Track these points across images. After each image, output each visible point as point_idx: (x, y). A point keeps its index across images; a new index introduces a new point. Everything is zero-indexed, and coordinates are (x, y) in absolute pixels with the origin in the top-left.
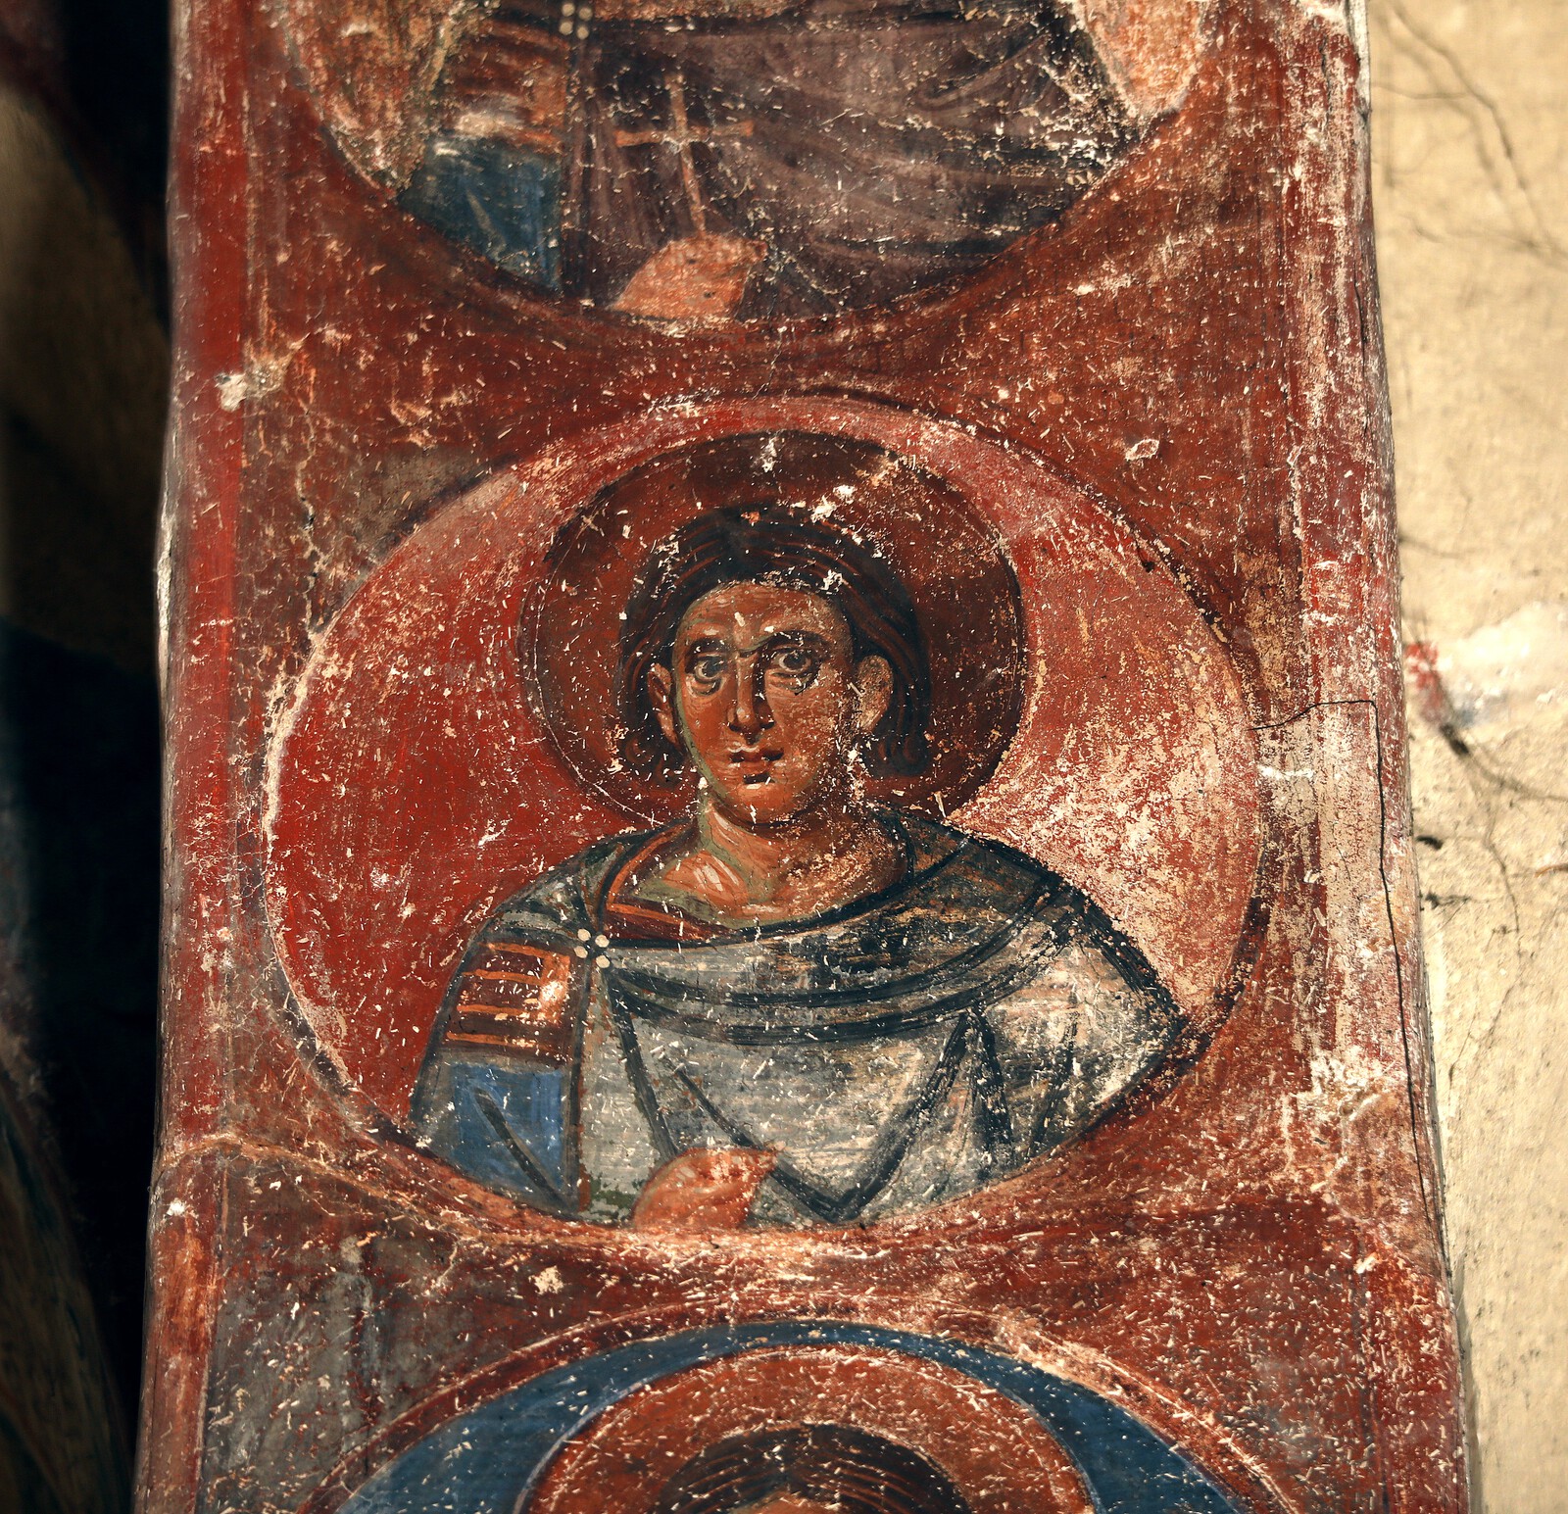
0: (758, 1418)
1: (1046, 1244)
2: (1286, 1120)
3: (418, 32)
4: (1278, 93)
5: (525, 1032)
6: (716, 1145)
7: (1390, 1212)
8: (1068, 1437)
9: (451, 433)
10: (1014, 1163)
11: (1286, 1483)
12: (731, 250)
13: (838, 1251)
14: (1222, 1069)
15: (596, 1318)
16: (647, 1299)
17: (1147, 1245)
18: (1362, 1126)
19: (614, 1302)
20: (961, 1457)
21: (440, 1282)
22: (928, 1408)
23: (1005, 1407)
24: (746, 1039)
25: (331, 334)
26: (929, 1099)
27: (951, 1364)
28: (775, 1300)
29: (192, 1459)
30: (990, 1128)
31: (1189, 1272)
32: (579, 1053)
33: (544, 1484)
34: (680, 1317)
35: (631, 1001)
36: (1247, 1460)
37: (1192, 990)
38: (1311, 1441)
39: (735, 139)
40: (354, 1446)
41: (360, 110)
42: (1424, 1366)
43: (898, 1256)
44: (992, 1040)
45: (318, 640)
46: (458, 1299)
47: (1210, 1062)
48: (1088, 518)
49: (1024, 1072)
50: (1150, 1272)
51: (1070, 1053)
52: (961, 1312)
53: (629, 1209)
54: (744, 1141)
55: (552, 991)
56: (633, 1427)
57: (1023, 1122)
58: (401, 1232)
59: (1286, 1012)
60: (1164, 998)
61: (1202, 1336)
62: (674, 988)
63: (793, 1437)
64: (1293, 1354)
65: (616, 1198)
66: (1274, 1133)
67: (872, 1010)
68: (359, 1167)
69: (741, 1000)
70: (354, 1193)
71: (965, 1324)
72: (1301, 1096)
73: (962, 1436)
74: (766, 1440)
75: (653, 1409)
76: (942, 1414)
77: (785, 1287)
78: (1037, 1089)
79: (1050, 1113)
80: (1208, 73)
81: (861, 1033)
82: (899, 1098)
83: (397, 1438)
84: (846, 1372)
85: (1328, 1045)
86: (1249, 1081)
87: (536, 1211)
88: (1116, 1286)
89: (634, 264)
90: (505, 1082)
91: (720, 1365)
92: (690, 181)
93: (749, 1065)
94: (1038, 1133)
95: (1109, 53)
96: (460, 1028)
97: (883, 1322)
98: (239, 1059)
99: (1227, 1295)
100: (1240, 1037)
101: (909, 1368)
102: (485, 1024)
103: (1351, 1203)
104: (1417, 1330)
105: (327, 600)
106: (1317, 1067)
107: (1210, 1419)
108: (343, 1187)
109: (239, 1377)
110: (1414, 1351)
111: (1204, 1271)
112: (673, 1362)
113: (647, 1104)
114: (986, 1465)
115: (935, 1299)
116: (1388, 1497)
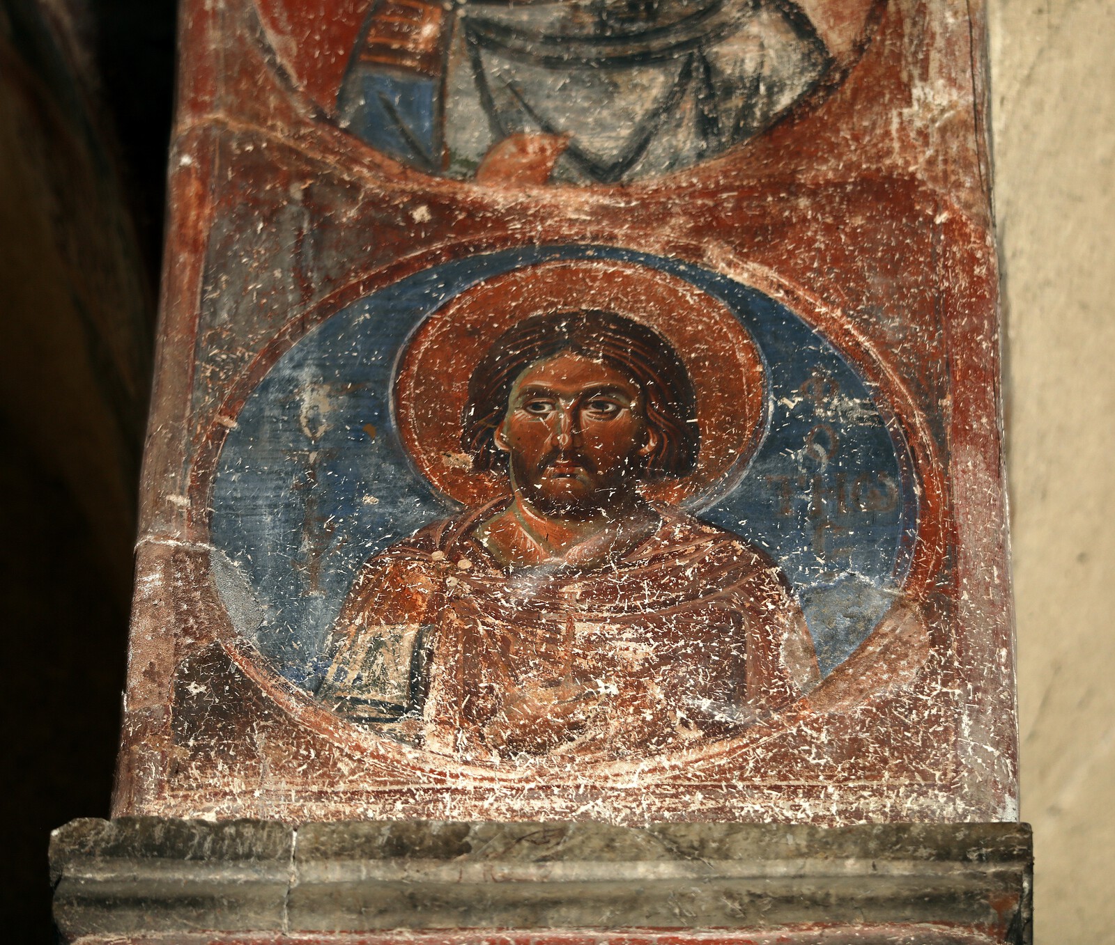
0: (552, 304)
1: (739, 200)
2: (895, 126)
5: (411, 55)
6: (530, 131)
7: (958, 185)
8: (748, 321)
10: (720, 148)
11: (885, 354)
13: (606, 201)
14: (855, 92)
15: (451, 239)
16: (484, 227)
17: (803, 202)
18: (943, 130)
19: (462, 228)
20: (680, 332)
21: (352, 213)
22: (660, 301)
23: (709, 302)
24: (552, 64)
26: (668, 105)
27: (675, 273)
28: (565, 230)
29: (193, 318)
30: (706, 126)
31: (829, 220)
32: (445, 70)
33: (415, 342)
34: (504, 240)
35: (479, 38)
36: (861, 339)
37: (838, 40)
38: (902, 328)
40: (296, 314)
42: (976, 282)
43: (644, 204)
44: (710, 69)
46: (363, 224)
47: (848, 87)
49: (729, 90)
50: (804, 220)
51: (758, 79)
52: (683, 241)
53: (474, 170)
54: (548, 129)
55: (428, 30)
56: (473, 307)
57: (727, 122)
58: (328, 181)
59: (898, 56)
60: (820, 45)
61: (835, 261)
62: (506, 30)
63: (574, 317)
64: (894, 273)
65: (466, 163)
66: (887, 134)
67: (632, 49)
68: (302, 138)
69: (550, 39)
70: (299, 154)
71: (686, 249)
72: (906, 111)
73: (681, 320)
74: (556, 318)
75: (485, 297)
76: (668, 305)
77: (572, 222)
78: (737, 102)
79: (745, 117)
81: (625, 63)
82: (649, 105)
83: (323, 310)
84: (609, 277)
85: (924, 77)
86: (873, 99)
87: (414, 169)
88: (782, 228)
90: (397, 86)
91: (529, 270)
93: (554, 82)
94: (737, 129)
96: (370, 51)
97: (633, 247)
98: (228, 66)
99: (853, 235)
100: (868, 71)
101: (649, 275)
102: (384, 49)
103: (934, 179)
104: (972, 260)
106: (916, 92)
107: (838, 313)
108: (292, 151)
109: (223, 268)
110: (970, 273)
111: (839, 219)
112: (499, 268)
113: (487, 103)
114: (696, 338)
115: (667, 233)
116: (949, 364)
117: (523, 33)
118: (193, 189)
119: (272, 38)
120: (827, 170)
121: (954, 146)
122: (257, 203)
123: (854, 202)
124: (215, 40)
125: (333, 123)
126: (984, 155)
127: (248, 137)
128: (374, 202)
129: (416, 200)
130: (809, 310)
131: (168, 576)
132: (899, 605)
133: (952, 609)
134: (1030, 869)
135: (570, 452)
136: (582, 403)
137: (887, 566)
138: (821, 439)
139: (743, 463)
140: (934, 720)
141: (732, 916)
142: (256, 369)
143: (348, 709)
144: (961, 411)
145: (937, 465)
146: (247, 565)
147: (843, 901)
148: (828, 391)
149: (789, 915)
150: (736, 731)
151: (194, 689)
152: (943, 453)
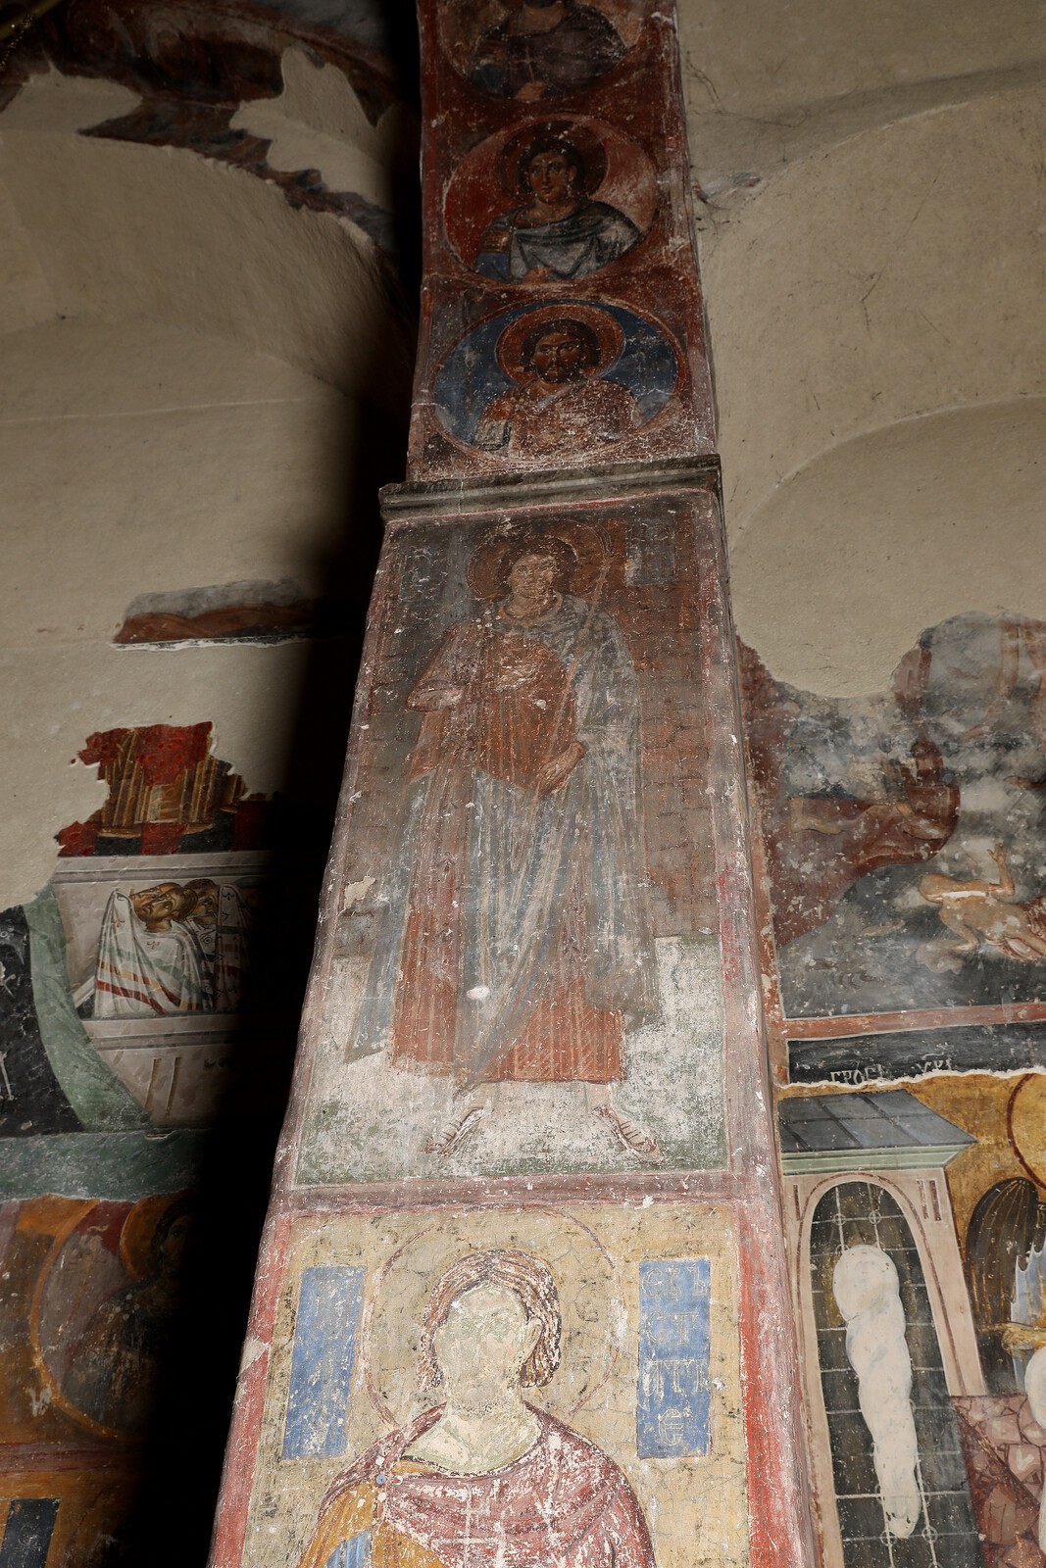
1: (611, 280)
2: (664, 252)
3: (471, 44)
4: (658, 39)
5: (499, 248)
6: (540, 266)
7: (686, 268)
9: (480, 128)
10: (604, 265)
11: (664, 322)
12: (540, 84)
14: (649, 243)
15: (514, 302)
16: (525, 298)
17: (633, 279)
18: (680, 252)
19: (518, 299)
21: (481, 298)
24: (546, 245)
25: (455, 109)
26: (586, 254)
27: (591, 305)
28: (553, 296)
29: (429, 336)
31: (643, 283)
32: (510, 251)
33: (503, 335)
34: (532, 301)
35: (521, 240)
36: (655, 318)
37: (643, 227)
38: (669, 313)
39: (540, 60)
40: (463, 331)
41: (459, 61)
42: (694, 297)
44: (599, 241)
45: (453, 173)
46: (485, 301)
47: (647, 242)
48: (619, 133)
49: (606, 247)
50: (634, 284)
51: (616, 243)
52: (593, 295)
53: (521, 281)
54: (546, 265)
55: (504, 239)
57: (606, 257)
58: (473, 289)
59: (663, 230)
60: (637, 230)
61: (645, 295)
62: (531, 236)
63: (556, 322)
64: (665, 297)
65: (519, 279)
66: (661, 255)
67: (573, 238)
68: (463, 277)
69: (545, 238)
70: (463, 282)
71: (594, 297)
72: (667, 247)
74: (551, 323)
77: (555, 293)
78: (609, 250)
79: (612, 254)
80: (643, 36)
81: (570, 242)
82: (580, 255)
83: (471, 329)
85: (673, 236)
86: (655, 244)
88: (626, 287)
89: (519, 89)
90: (494, 258)
92: (531, 70)
93: (547, 251)
94: (610, 259)
95: (621, 33)
96: (485, 248)
97: (576, 298)
98: (438, 258)
99: (651, 287)
100: (653, 236)
101: (582, 307)
102: (490, 247)
103: (678, 267)
104: (692, 290)
105: (455, 165)
106: (670, 241)
107: (647, 311)
108: (460, 281)
109: (438, 320)
110: (691, 295)
111: (646, 283)
112: (530, 310)
113: (525, 260)
115: (587, 293)
116: (686, 323)
117: (535, 237)
118: (428, 297)
119: (452, 248)
120: (641, 268)
121: (684, 257)
122: (449, 299)
123: (651, 277)
124: (433, 251)
125: (474, 271)
126: (695, 259)
127: (446, 279)
128: (488, 294)
129: (502, 292)
130: (637, 311)
131: (421, 414)
132: (672, 398)
133: (690, 397)
134: (720, 468)
135: (557, 363)
136: (560, 347)
137: (667, 386)
138: (643, 350)
139: (616, 360)
140: (685, 431)
141: (615, 492)
142: (451, 349)
143: (483, 448)
144: (690, 337)
145: (683, 354)
146: (448, 408)
147: (654, 484)
148: (645, 335)
149: (635, 491)
150: (617, 441)
151: (430, 447)
152: (685, 350)
